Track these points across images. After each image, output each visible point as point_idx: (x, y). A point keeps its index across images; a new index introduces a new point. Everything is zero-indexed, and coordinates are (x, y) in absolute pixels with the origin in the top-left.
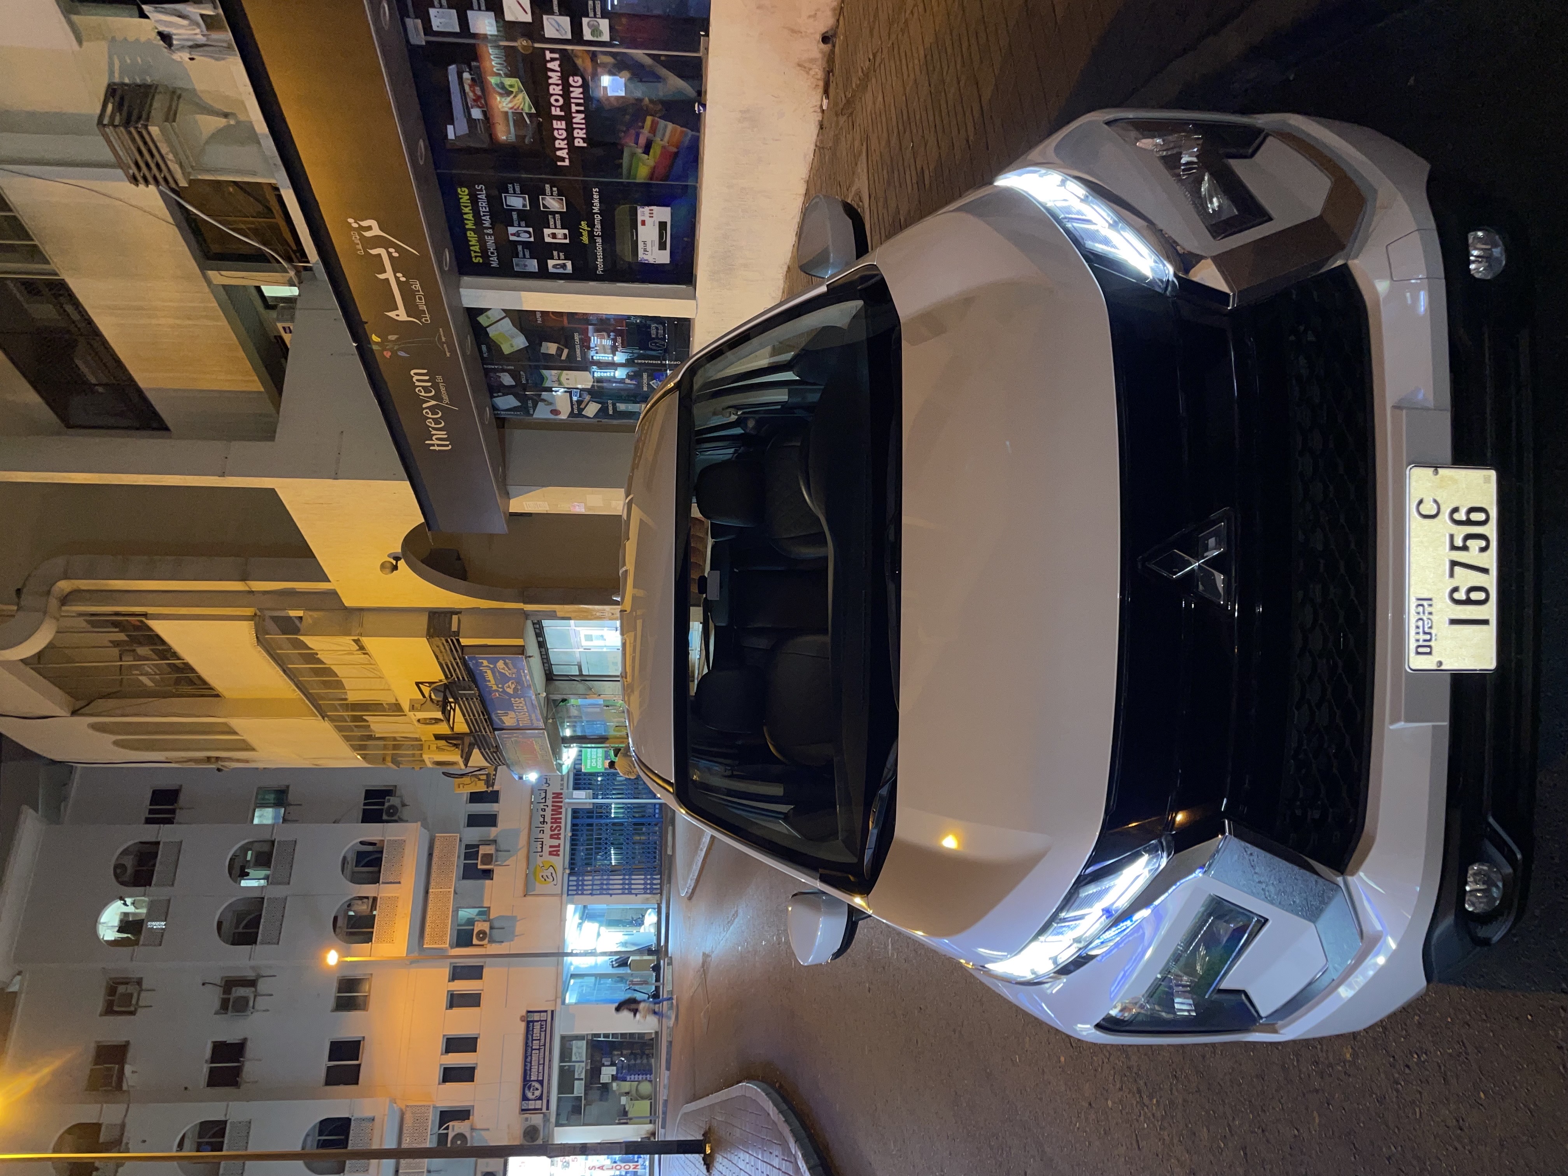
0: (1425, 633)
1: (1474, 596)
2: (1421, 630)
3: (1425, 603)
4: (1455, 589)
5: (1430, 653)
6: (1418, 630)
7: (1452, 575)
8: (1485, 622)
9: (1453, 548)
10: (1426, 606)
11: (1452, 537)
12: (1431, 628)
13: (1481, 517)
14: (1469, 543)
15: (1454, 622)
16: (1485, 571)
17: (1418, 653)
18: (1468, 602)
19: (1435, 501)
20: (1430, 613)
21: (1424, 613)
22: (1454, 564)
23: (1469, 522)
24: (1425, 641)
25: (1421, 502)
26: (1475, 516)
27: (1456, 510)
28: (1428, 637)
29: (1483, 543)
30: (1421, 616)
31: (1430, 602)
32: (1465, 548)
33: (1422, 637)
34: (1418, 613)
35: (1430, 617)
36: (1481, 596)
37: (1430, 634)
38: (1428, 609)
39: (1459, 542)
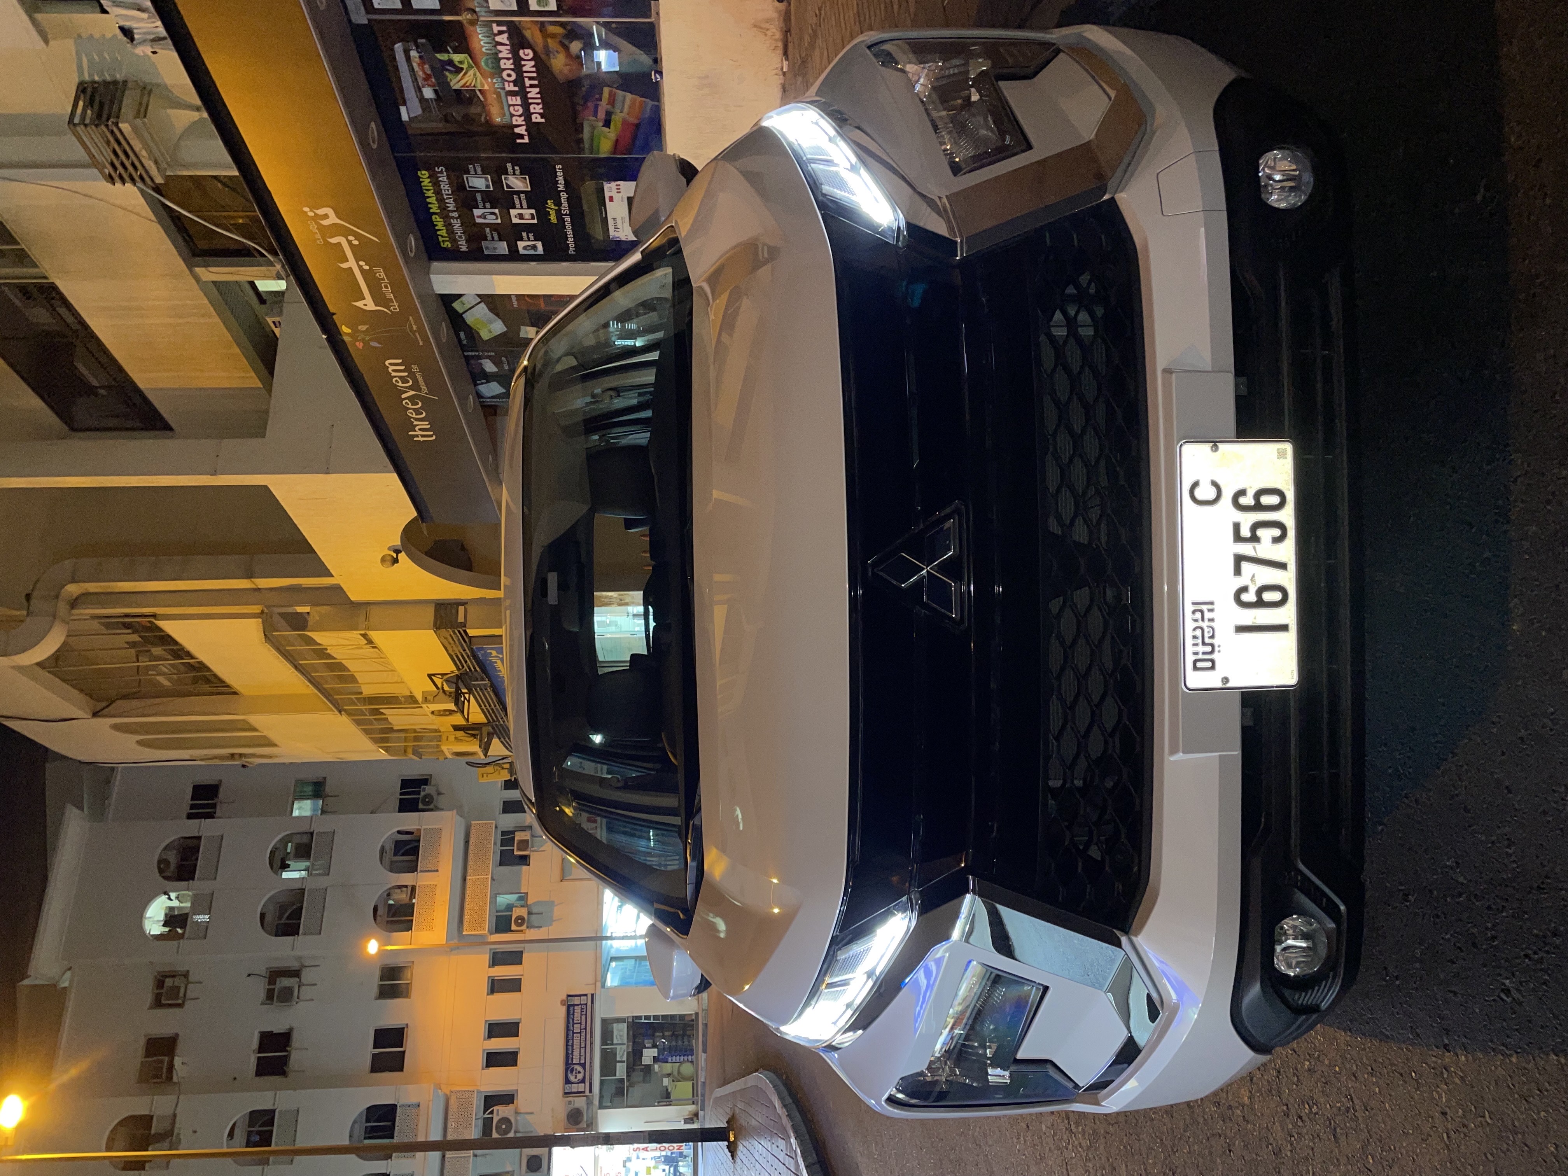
0: (1204, 643)
1: (1268, 596)
2: (1200, 641)
3: (1205, 608)
4: (1245, 589)
5: (1213, 668)
6: (1196, 641)
7: (1238, 571)
8: (1284, 628)
9: (1238, 538)
10: (1206, 612)
11: (1237, 527)
12: (1212, 637)
13: (1274, 500)
14: (1260, 532)
15: (1241, 629)
16: (1283, 566)
17: (1195, 668)
18: (1260, 603)
19: (1215, 484)
20: (1211, 620)
21: (1203, 620)
22: (1239, 559)
23: (1258, 507)
24: (1204, 653)
25: (1196, 484)
26: (1266, 500)
27: (1242, 493)
28: (1209, 649)
29: (1277, 532)
30: (1200, 623)
31: (1210, 607)
32: (1254, 539)
33: (1201, 649)
34: (1196, 620)
35: (1211, 624)
36: (1276, 596)
37: (1212, 645)
38: (1207, 615)
39: (1245, 532)
